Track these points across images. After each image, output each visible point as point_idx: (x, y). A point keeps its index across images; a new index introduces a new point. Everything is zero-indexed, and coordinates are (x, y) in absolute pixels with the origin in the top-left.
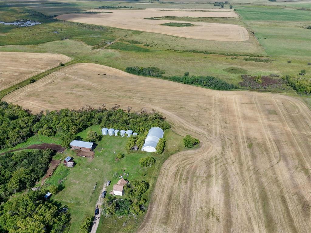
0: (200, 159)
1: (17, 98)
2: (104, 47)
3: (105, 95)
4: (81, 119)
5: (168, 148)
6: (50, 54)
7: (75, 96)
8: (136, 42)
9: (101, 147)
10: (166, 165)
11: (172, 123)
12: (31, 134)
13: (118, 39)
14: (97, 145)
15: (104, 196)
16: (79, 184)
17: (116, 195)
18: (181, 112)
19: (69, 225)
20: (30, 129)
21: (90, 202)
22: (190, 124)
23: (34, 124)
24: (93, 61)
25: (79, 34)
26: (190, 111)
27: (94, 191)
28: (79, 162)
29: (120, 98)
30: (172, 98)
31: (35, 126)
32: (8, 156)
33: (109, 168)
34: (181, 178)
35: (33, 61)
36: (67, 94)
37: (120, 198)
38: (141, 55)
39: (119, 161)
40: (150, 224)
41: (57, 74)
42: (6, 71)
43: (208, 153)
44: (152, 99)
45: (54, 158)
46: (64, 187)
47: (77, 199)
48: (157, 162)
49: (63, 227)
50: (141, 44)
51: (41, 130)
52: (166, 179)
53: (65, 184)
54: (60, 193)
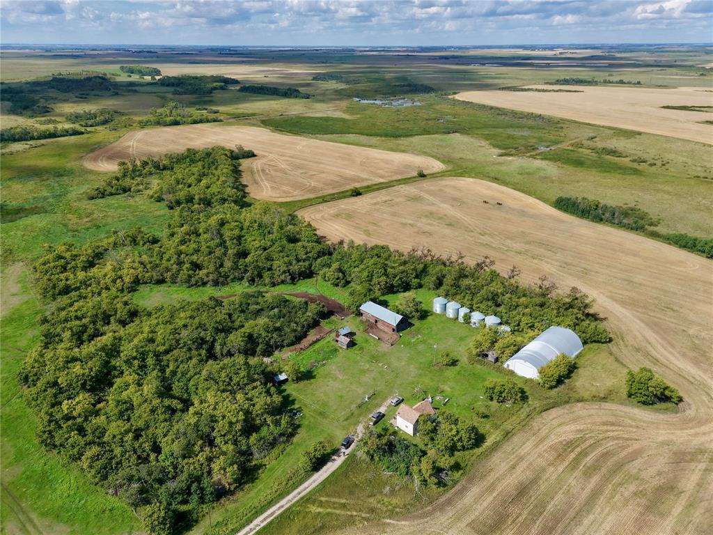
0: (660, 439)
1: (318, 216)
2: (528, 154)
3: (479, 241)
4: (401, 268)
5: (577, 384)
6: (411, 155)
7: (416, 230)
8: (613, 152)
9: (418, 331)
10: (551, 417)
11: (618, 334)
12: (308, 274)
13: (571, 142)
14: (411, 325)
15: (374, 419)
16: (343, 381)
17: (401, 430)
18: (658, 318)
19: (288, 441)
20: (310, 265)
21: (346, 420)
22: (673, 351)
23: (319, 257)
24: (489, 177)
25: (486, 126)
26: (692, 323)
27: (363, 404)
28: (363, 344)
29: (508, 254)
30: (651, 281)
31: (319, 261)
32: (256, 295)
33: (413, 374)
34: (576, 461)
35: (375, 163)
36: (405, 224)
37: (406, 437)
38: (611, 179)
39: (441, 370)
40: (444, 518)
41: (404, 189)
42: (324, 173)
43: (696, 434)
44: (590, 271)
45: (323, 323)
46: (315, 376)
47: (325, 404)
48: (530, 402)
49: (275, 439)
50: (624, 157)
51: (325, 269)
52: (537, 446)
53: (320, 372)
54: (302, 384)
